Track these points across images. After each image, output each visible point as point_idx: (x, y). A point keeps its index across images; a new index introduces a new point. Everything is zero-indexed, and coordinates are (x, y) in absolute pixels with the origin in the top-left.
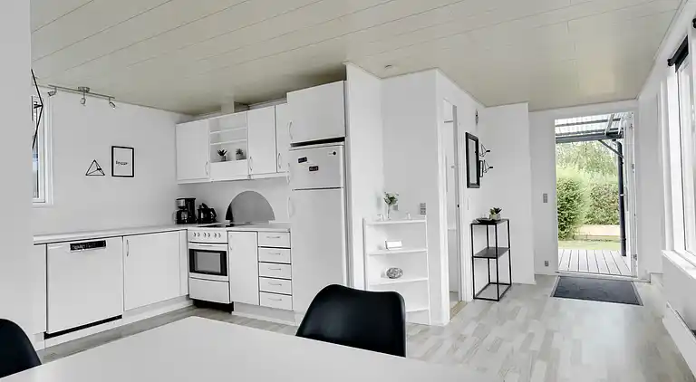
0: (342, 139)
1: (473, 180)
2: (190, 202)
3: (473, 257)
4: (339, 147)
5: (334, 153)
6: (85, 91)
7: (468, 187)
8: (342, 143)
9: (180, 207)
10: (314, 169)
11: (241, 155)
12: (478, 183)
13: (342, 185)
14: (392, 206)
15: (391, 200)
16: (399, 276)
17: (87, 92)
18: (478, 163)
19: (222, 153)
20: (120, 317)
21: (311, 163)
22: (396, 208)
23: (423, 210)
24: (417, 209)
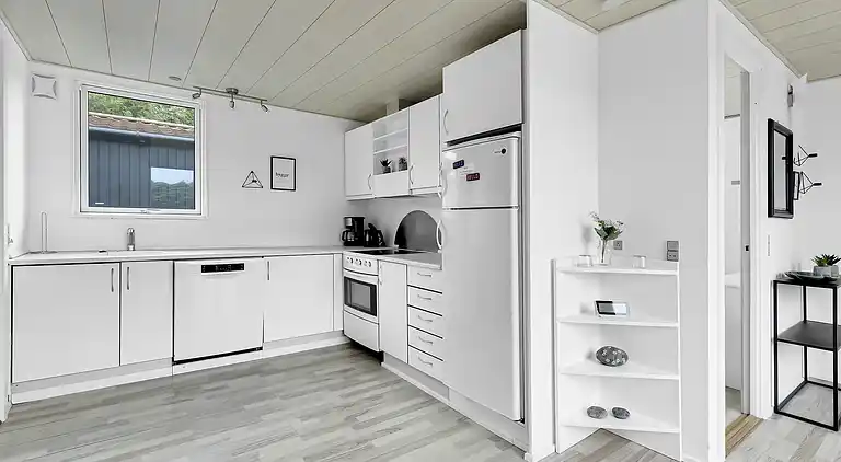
0: (517, 128)
1: (780, 203)
2: (358, 221)
3: (776, 340)
4: (512, 142)
5: (504, 151)
6: (233, 92)
7: (770, 215)
8: (516, 134)
9: (347, 227)
10: (474, 177)
11: (403, 164)
12: (790, 210)
13: (514, 203)
14: (611, 242)
15: (608, 232)
16: (620, 364)
17: (236, 93)
18: (790, 173)
19: (385, 163)
20: (261, 349)
21: (470, 168)
22: (618, 245)
23: (672, 252)
24: (661, 250)
